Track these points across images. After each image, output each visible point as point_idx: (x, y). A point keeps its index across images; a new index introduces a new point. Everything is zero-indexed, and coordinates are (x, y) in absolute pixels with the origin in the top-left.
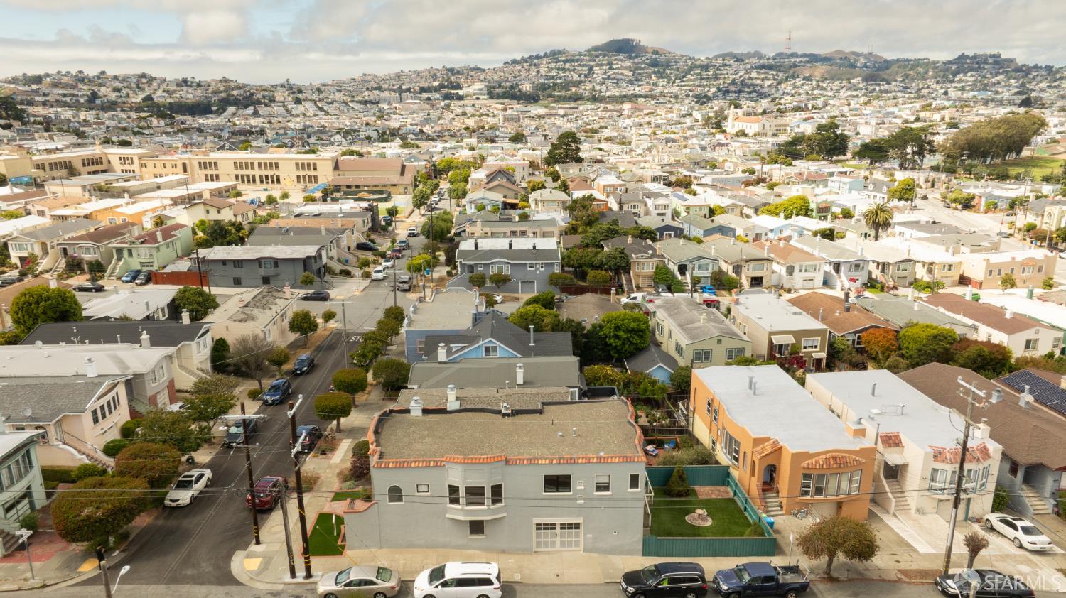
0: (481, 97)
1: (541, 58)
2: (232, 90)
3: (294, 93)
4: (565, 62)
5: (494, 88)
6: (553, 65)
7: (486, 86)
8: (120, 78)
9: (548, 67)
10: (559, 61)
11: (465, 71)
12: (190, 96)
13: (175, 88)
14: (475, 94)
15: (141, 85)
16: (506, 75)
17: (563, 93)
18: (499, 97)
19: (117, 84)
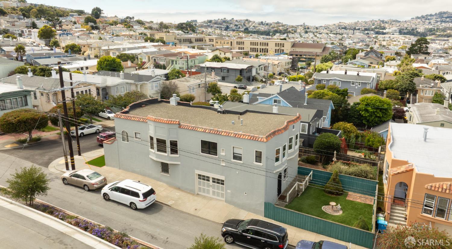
0: (395, 34)
1: (433, 16)
2: (280, 27)
3: (305, 29)
4: (446, 18)
5: (403, 30)
6: (439, 20)
7: (398, 29)
8: (238, 21)
9: (436, 21)
10: (443, 18)
11: (390, 22)
12: (263, 29)
13: (258, 25)
14: (392, 32)
15: (245, 24)
16: (412, 24)
17: (442, 33)
18: (405, 34)
19: (237, 23)
